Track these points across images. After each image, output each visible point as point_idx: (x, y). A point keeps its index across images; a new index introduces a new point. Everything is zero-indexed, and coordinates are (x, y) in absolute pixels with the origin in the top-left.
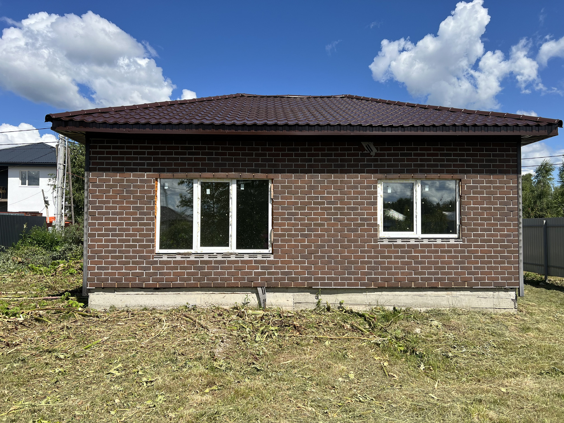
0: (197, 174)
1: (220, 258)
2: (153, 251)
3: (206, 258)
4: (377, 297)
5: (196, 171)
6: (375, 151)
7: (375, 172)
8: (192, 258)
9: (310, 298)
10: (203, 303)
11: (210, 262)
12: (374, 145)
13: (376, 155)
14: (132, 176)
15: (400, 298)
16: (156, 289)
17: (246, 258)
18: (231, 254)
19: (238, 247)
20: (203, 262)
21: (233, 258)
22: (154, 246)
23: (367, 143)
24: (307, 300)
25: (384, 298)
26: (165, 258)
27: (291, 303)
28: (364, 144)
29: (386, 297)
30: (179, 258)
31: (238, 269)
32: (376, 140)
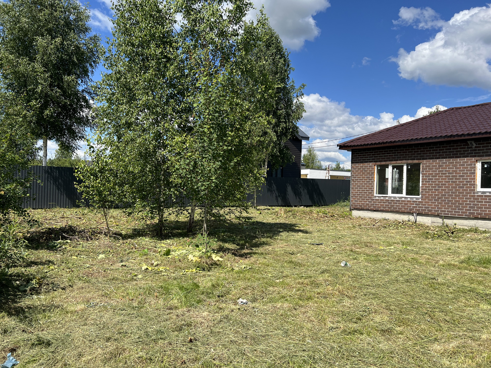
1: (398, 199)
2: (373, 195)
4: (475, 223)
6: (475, 145)
7: (475, 156)
8: (387, 198)
9: (439, 220)
11: (394, 201)
12: (475, 142)
13: (476, 147)
14: (366, 164)
17: (409, 199)
18: (403, 197)
19: (407, 195)
20: (391, 200)
21: (403, 199)
22: (373, 193)
23: (470, 141)
24: (438, 221)
25: (479, 224)
26: (377, 198)
27: (430, 222)
28: (469, 142)
30: (382, 198)
31: (406, 204)
32: (476, 140)
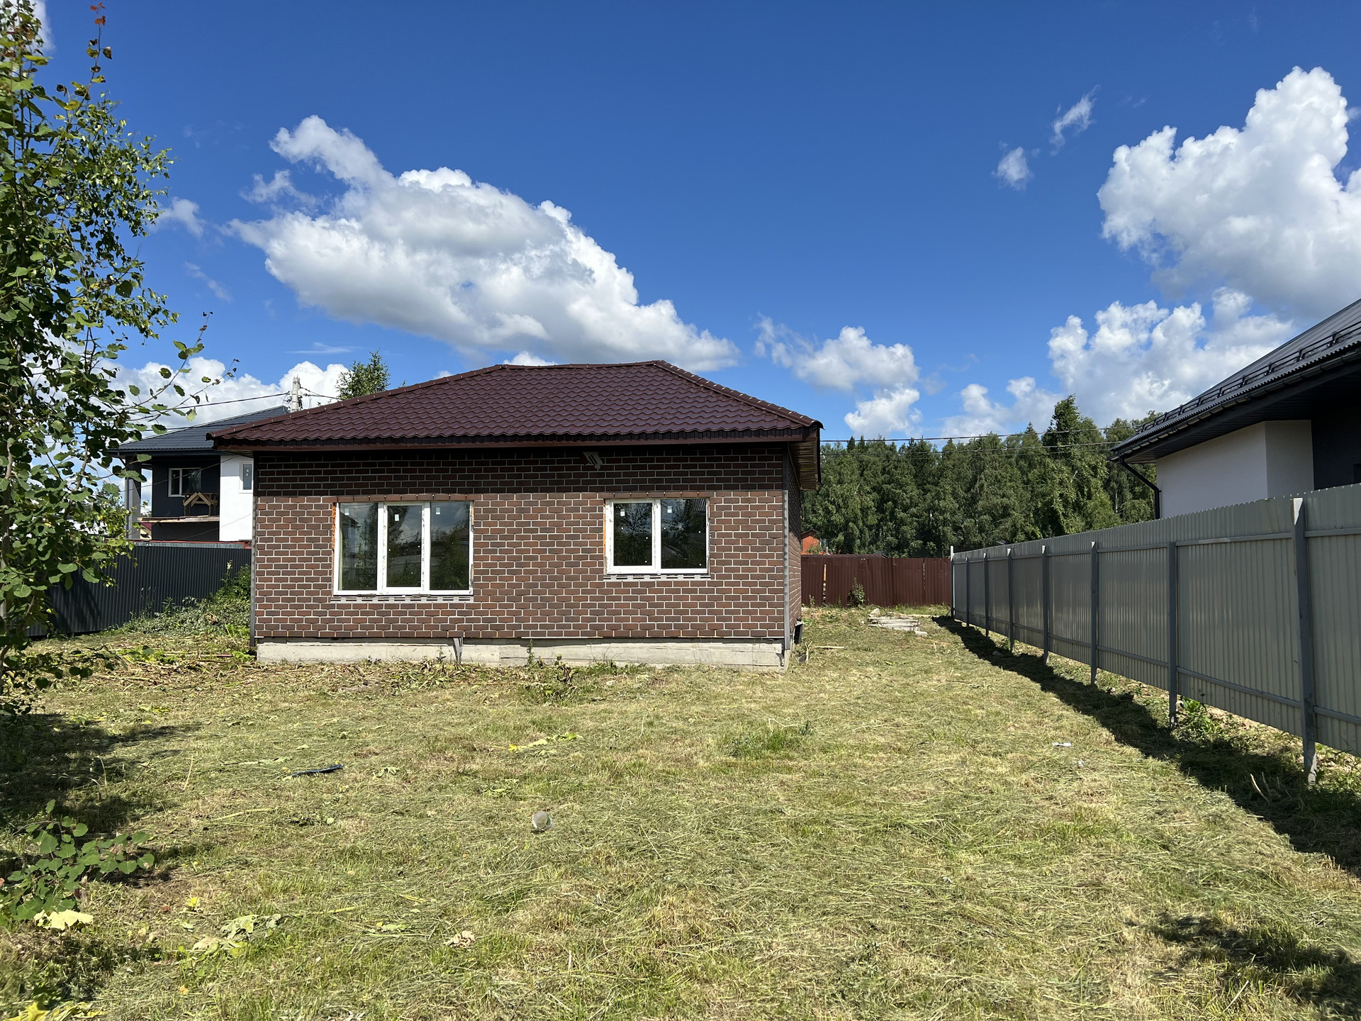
0: (381, 497)
1: (408, 601)
2: (330, 593)
3: (392, 601)
4: (605, 650)
5: (381, 492)
6: (600, 463)
7: (601, 490)
8: (375, 601)
9: (520, 651)
10: (389, 658)
11: (396, 606)
12: (600, 456)
13: (603, 468)
14: (305, 501)
15: (632, 651)
16: (335, 640)
17: (440, 601)
18: (422, 596)
19: (432, 588)
20: (388, 606)
21: (424, 601)
22: (331, 586)
23: (590, 453)
24: (516, 655)
25: (612, 652)
26: (343, 601)
27: (496, 657)
28: (587, 455)
29: (615, 650)
30: (359, 601)
31: (429, 614)
32: (603, 451)
